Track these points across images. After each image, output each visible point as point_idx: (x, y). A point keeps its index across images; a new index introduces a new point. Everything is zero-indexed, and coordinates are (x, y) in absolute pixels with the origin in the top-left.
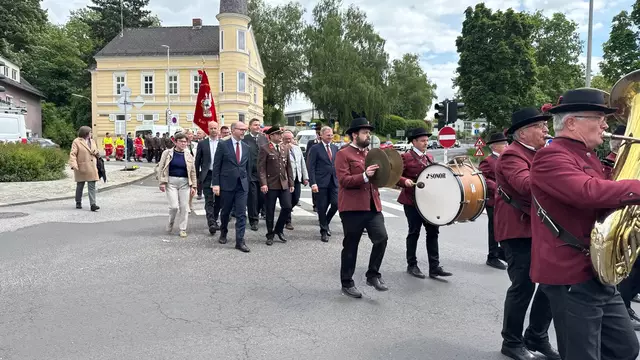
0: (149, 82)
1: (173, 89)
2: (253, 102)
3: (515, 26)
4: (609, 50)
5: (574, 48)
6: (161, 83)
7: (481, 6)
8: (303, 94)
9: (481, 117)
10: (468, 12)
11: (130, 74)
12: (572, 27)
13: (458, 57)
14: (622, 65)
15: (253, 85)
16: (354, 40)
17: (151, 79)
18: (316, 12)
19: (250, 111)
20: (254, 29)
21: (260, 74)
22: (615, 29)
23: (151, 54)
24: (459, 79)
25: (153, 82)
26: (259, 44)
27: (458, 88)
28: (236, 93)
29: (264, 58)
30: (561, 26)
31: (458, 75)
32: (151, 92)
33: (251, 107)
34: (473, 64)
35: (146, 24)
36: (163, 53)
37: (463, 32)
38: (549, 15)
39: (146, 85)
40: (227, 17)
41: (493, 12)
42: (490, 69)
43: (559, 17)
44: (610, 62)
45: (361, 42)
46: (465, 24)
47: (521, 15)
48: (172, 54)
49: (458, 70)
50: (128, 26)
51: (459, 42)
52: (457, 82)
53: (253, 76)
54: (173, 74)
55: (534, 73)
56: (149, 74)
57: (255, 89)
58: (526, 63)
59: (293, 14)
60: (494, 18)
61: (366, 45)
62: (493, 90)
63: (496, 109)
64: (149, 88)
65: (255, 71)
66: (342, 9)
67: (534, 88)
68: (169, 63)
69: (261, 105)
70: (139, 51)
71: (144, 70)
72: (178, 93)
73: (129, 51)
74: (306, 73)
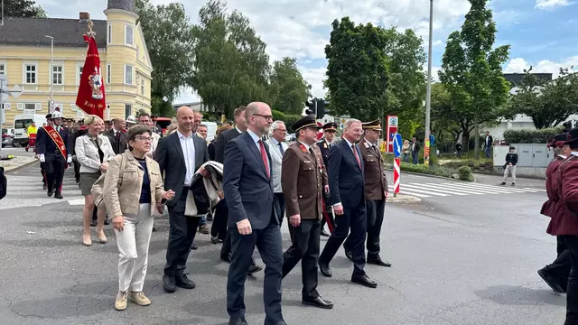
0: (31, 72)
1: (57, 79)
2: (140, 93)
3: (373, 38)
4: (446, 61)
5: (420, 58)
6: (44, 73)
7: (346, 20)
8: (191, 89)
9: (346, 114)
10: (335, 24)
11: (10, 63)
12: (419, 42)
13: (327, 62)
14: (454, 74)
15: (141, 78)
16: (238, 42)
17: (33, 68)
18: (202, 13)
19: (137, 102)
20: (142, 26)
21: (147, 67)
22: (449, 45)
23: (34, 44)
24: (328, 81)
25: (36, 72)
26: (148, 40)
27: (327, 89)
28: (123, 85)
29: (152, 54)
30: (410, 40)
31: (327, 78)
32: (33, 81)
33: (138, 98)
34: (339, 68)
35: (30, 14)
36: (47, 44)
37: (331, 41)
38: (401, 31)
39: (28, 75)
40: (114, 13)
41: (356, 25)
42: (353, 74)
43: (409, 32)
44: (446, 71)
45: (244, 44)
46: (332, 34)
47: (378, 29)
48: (56, 45)
49: (327, 73)
50: (10, 15)
51: (328, 50)
52: (328, 84)
53: (141, 69)
54: (57, 64)
55: (387, 79)
56: (31, 64)
57: (143, 81)
58: (381, 70)
59: (177, 13)
60: (356, 30)
61: (248, 46)
62: (354, 91)
63: (358, 107)
64: (31, 78)
65: (142, 64)
66: (227, 13)
67: (387, 90)
68: (53, 54)
69: (149, 96)
71: (27, 60)
72: (63, 83)
73: (10, 40)
74: (193, 68)
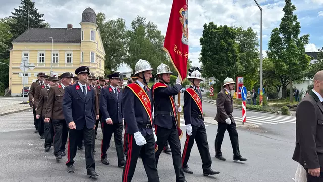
1: (55, 60)
2: (99, 67)
3: (227, 33)
4: (271, 45)
5: (255, 44)
6: (48, 57)
7: (212, 24)
8: (126, 64)
9: (212, 77)
10: (205, 26)
11: (31, 52)
12: (255, 35)
13: (201, 47)
14: (277, 52)
15: (100, 59)
16: (151, 38)
17: (43, 55)
18: (133, 24)
19: (97, 72)
20: (100, 31)
21: (103, 54)
22: (272, 36)
23: (43, 42)
24: (202, 58)
25: (44, 56)
26: (103, 39)
27: (201, 62)
28: (89, 63)
29: (105, 46)
30: (249, 34)
31: (201, 56)
32: (43, 61)
33: (98, 70)
34: (208, 51)
35: (44, 26)
36: (51, 42)
37: (203, 36)
38: (245, 29)
39: (41, 58)
40: (85, 24)
41: (218, 26)
42: (216, 54)
43: (250, 30)
44: (271, 51)
45: (155, 39)
46: (204, 32)
47: (230, 28)
48: (55, 42)
49: (201, 54)
50: (32, 27)
51: (201, 41)
52: (201, 60)
53: (100, 54)
54: (55, 52)
55: (237, 56)
56: (42, 52)
57: (100, 61)
58: (233, 51)
59: (121, 24)
60: (218, 29)
61: (157, 40)
62: (217, 64)
63: (219, 73)
64: (42, 60)
65: (101, 52)
66: (146, 23)
67: (237, 63)
68: (53, 46)
69: (104, 69)
70: (37, 40)
71: (40, 50)
72: (58, 62)
73: (31, 40)
74: (128, 54)
